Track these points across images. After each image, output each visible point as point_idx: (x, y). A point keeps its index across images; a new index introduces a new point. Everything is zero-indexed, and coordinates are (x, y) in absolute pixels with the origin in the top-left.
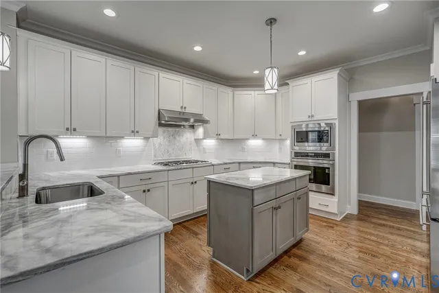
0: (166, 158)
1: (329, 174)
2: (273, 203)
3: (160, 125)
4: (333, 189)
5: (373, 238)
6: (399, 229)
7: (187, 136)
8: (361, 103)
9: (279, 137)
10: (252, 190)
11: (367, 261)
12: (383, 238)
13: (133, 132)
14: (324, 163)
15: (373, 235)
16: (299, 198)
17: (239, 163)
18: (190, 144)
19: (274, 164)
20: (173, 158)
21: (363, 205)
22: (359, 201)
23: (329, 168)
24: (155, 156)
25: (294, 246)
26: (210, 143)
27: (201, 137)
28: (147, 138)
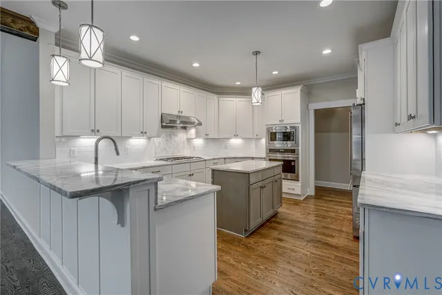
0: (164, 155)
1: (294, 166)
2: (260, 184)
3: (163, 127)
4: (298, 176)
5: (324, 208)
6: (341, 202)
7: (181, 136)
8: (316, 111)
9: (255, 137)
10: (249, 174)
11: (320, 221)
12: (331, 208)
13: (142, 133)
14: (290, 157)
15: (324, 206)
16: (276, 181)
17: (225, 159)
18: (183, 143)
19: (253, 158)
20: (170, 155)
21: (318, 189)
22: (316, 187)
23: (294, 161)
24: (155, 154)
25: (272, 217)
26: (199, 142)
27: (194, 137)
28: (149, 138)
